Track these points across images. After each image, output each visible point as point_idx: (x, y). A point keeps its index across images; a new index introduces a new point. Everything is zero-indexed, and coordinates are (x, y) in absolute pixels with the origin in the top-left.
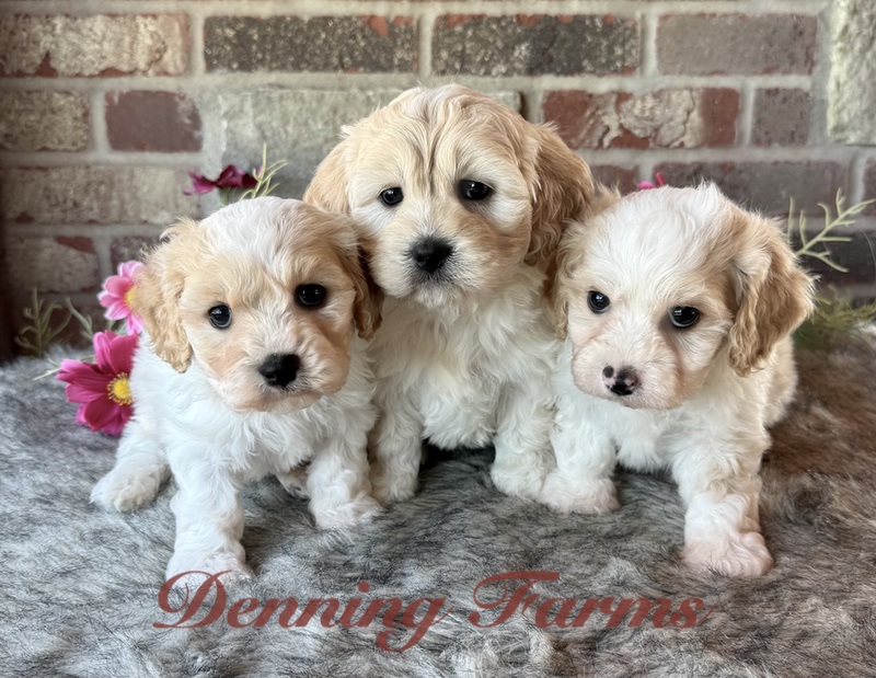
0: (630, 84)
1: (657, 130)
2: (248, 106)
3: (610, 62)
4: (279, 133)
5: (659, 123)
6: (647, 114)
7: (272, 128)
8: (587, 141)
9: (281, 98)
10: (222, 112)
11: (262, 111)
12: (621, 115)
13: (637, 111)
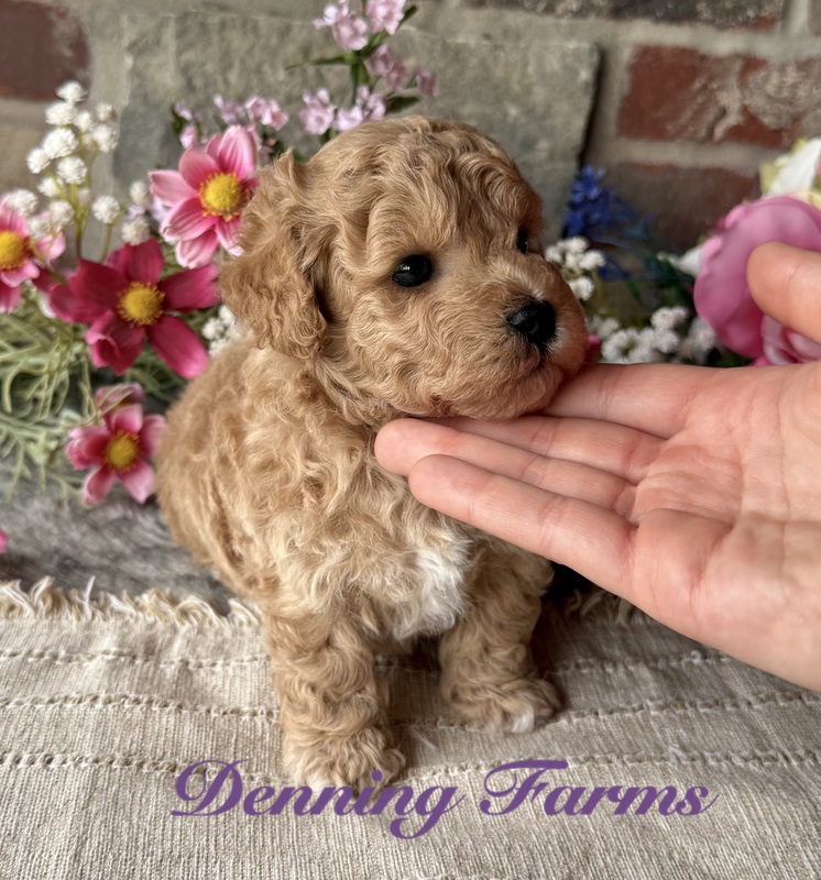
0: (765, 46)
1: (796, 119)
2: (169, 36)
3: (739, 8)
4: (215, 83)
5: (800, 109)
6: (785, 94)
7: (205, 75)
8: (691, 129)
9: (223, 25)
10: (126, 42)
11: (191, 46)
12: (747, 94)
13: (770, 88)
